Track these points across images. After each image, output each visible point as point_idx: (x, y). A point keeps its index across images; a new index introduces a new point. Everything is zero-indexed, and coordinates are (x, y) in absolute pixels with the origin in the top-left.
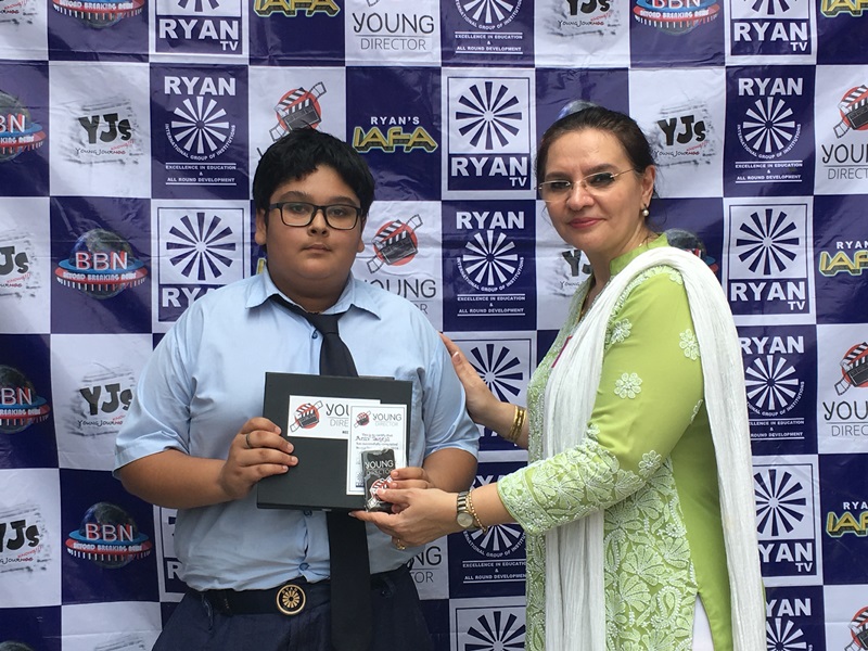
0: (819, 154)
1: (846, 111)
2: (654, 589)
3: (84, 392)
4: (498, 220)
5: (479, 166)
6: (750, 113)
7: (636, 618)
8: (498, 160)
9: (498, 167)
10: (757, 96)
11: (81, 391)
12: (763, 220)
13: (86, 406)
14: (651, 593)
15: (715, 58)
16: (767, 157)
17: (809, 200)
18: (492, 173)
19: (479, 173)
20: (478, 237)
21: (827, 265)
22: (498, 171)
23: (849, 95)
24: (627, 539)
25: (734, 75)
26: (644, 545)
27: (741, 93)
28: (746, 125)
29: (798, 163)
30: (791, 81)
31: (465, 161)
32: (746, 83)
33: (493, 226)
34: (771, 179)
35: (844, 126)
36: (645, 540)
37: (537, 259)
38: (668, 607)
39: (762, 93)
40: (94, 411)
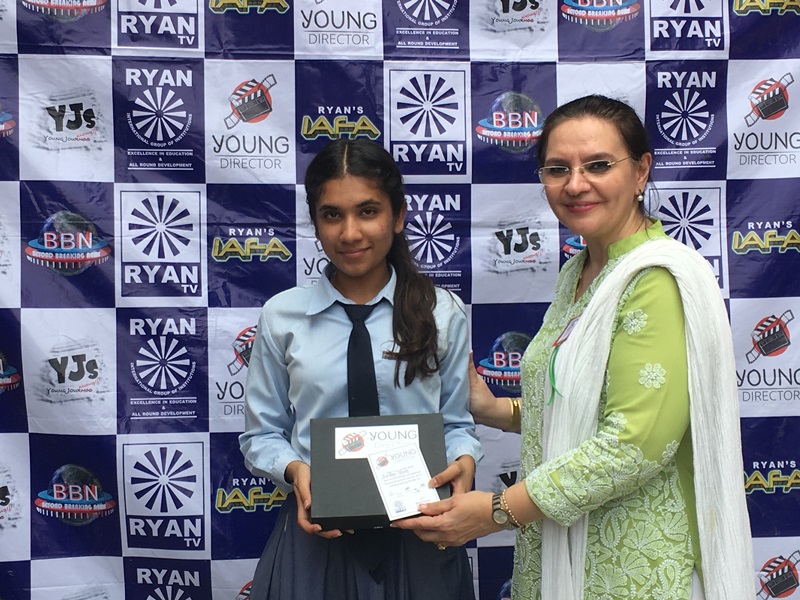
0: (731, 142)
1: (756, 102)
2: (654, 563)
3: (53, 362)
4: (436, 203)
5: (419, 152)
6: (668, 104)
7: (637, 591)
8: (436, 147)
9: (437, 153)
10: (674, 88)
11: (50, 361)
12: (680, 202)
13: (54, 375)
14: (652, 567)
15: (636, 54)
16: (684, 144)
17: (723, 184)
18: (430, 159)
19: (419, 159)
20: (418, 218)
21: (740, 244)
22: (437, 157)
23: (758, 87)
24: (628, 517)
25: (653, 69)
26: (644, 521)
27: (660, 86)
28: (665, 115)
29: (712, 150)
30: (705, 74)
31: (406, 148)
32: (664, 77)
33: (431, 208)
34: (688, 165)
35: (754, 116)
36: (645, 517)
37: (472, 238)
38: (669, 579)
39: (679, 85)
40: (61, 379)
